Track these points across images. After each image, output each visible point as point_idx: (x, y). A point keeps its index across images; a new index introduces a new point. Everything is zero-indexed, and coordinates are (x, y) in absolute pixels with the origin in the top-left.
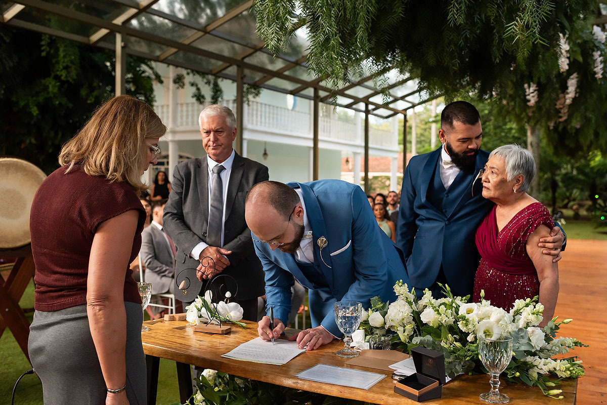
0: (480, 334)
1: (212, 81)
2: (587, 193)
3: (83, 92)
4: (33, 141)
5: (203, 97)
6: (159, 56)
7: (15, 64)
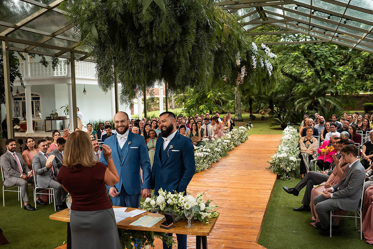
0: (185, 207)
2: (268, 105)
5: (47, 62)
6: (25, 50)
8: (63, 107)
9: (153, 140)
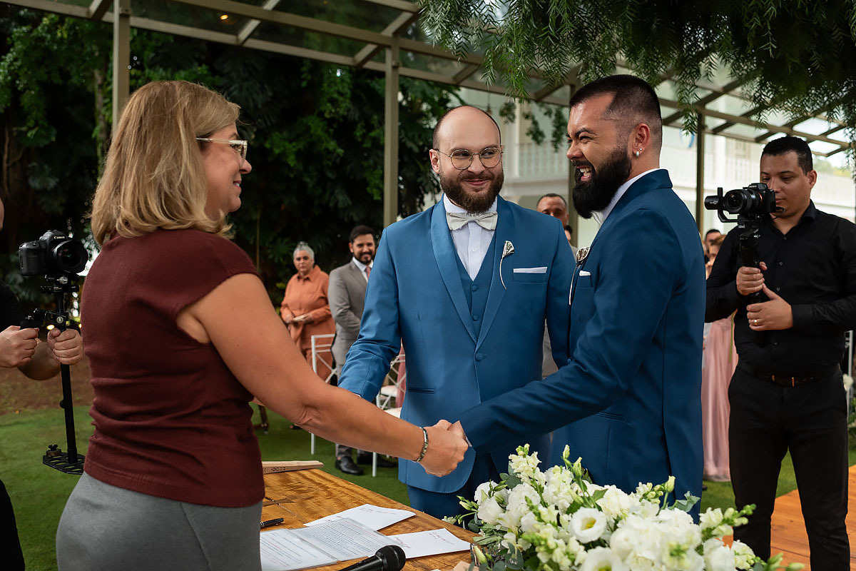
1: (554, 111)
3: (359, 133)
4: (295, 201)
5: (542, 134)
6: (455, 78)
7: (269, 99)
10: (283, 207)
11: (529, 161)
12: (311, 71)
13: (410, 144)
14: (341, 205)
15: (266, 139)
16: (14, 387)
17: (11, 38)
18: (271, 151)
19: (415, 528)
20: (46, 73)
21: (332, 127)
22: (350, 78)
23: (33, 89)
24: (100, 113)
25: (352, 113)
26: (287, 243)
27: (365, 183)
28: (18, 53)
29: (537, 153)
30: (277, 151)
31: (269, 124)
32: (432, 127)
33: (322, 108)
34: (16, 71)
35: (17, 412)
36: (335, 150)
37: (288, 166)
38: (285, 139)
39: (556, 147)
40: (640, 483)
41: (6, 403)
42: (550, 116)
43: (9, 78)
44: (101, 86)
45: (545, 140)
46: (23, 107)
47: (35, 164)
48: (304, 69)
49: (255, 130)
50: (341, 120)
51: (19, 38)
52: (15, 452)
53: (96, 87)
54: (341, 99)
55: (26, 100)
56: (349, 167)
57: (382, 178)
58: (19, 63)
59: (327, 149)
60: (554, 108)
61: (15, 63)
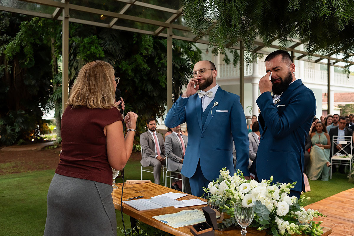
3: (156, 61)
4: (131, 88)
5: (229, 60)
6: (194, 39)
7: (121, 48)
8: (248, 107)
9: (320, 134)
10: (126, 91)
11: (224, 71)
12: (137, 37)
13: (177, 65)
14: (149, 90)
15: (119, 64)
16: (22, 163)
17: (20, 26)
18: (122, 69)
19: (188, 199)
20: (34, 39)
21: (145, 59)
22: (153, 40)
23: (28, 46)
24: (53, 54)
25: (153, 53)
26: (128, 105)
27: (159, 81)
28: (23, 32)
29: (227, 68)
30: (124, 69)
31: (121, 58)
32: (185, 58)
33: (142, 52)
34: (22, 39)
35: (25, 172)
36: (147, 68)
37: (128, 74)
38: (127, 64)
39: (235, 65)
40: (262, 180)
41: (20, 169)
42: (232, 53)
43: (20, 42)
44: (53, 44)
45: (230, 62)
46: (25, 53)
47: (26, 75)
48: (134, 36)
49: (115, 60)
50: (149, 56)
51: (23, 26)
52: (27, 186)
53: (52, 44)
54: (149, 48)
55: (26, 50)
56: (152, 75)
57: (166, 79)
58: (23, 36)
59: (144, 68)
60: (234, 50)
61: (22, 36)
